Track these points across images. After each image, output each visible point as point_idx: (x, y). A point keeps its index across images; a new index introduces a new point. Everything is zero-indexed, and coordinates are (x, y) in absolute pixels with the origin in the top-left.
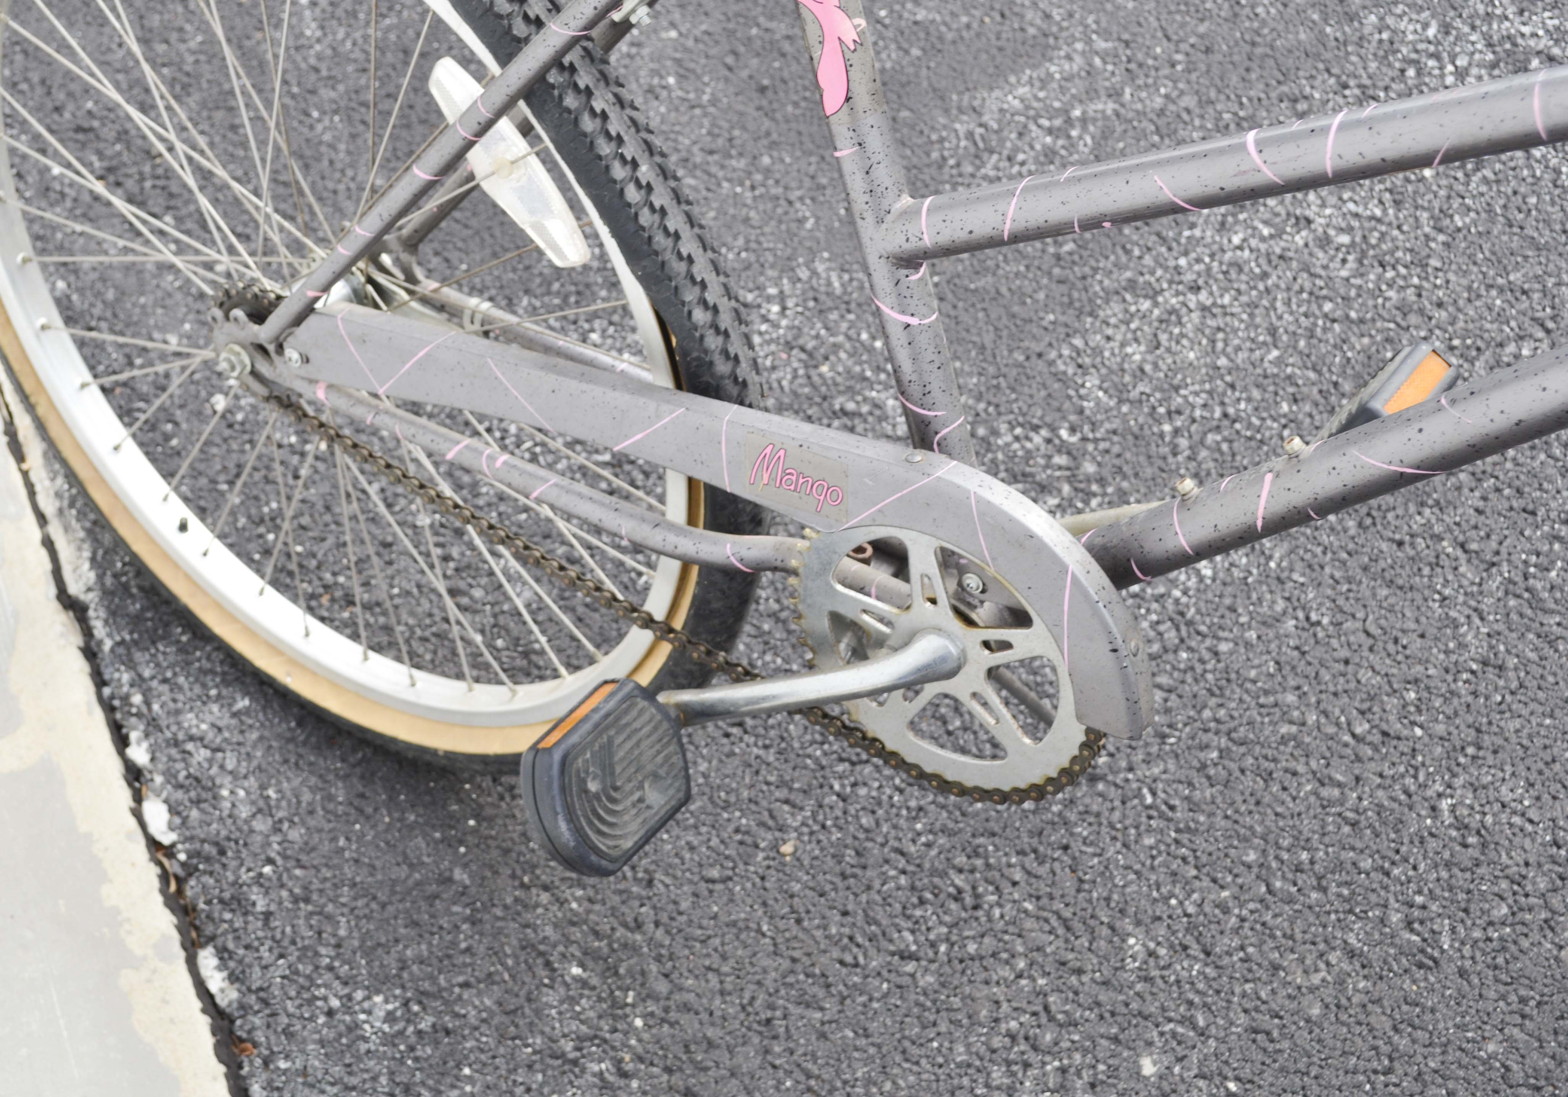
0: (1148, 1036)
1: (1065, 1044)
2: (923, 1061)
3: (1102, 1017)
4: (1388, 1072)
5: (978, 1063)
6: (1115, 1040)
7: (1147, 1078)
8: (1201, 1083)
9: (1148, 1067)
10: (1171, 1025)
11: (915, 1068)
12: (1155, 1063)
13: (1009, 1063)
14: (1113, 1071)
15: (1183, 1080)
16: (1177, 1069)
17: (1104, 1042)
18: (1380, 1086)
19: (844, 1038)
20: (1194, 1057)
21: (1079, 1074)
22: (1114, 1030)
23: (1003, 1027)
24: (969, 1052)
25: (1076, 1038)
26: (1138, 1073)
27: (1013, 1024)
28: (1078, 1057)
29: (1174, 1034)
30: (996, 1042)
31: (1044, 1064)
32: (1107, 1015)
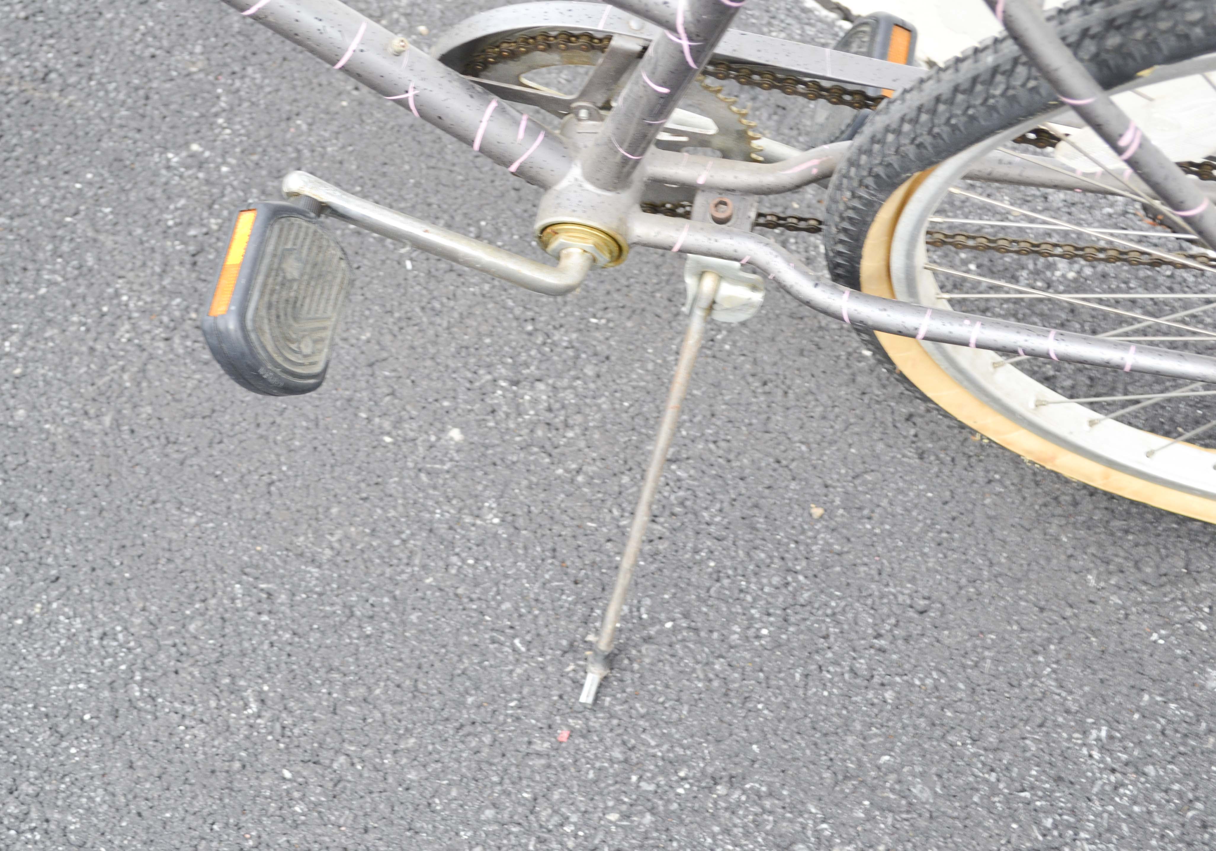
0: (462, 455)
1: (525, 431)
2: (630, 390)
3: (503, 460)
4: (272, 483)
5: (588, 401)
6: (487, 447)
7: (455, 426)
8: (412, 434)
9: (455, 434)
10: (446, 467)
11: (634, 383)
12: (452, 439)
13: (563, 407)
14: (481, 422)
15: (426, 433)
16: (433, 438)
17: (496, 442)
18: (275, 471)
19: (699, 388)
20: (421, 450)
21: (507, 415)
22: (490, 452)
23: (578, 430)
24: (599, 406)
25: (518, 439)
26: (462, 428)
27: (570, 434)
28: (512, 425)
29: (442, 462)
30: (579, 418)
31: (537, 414)
32: (499, 462)
